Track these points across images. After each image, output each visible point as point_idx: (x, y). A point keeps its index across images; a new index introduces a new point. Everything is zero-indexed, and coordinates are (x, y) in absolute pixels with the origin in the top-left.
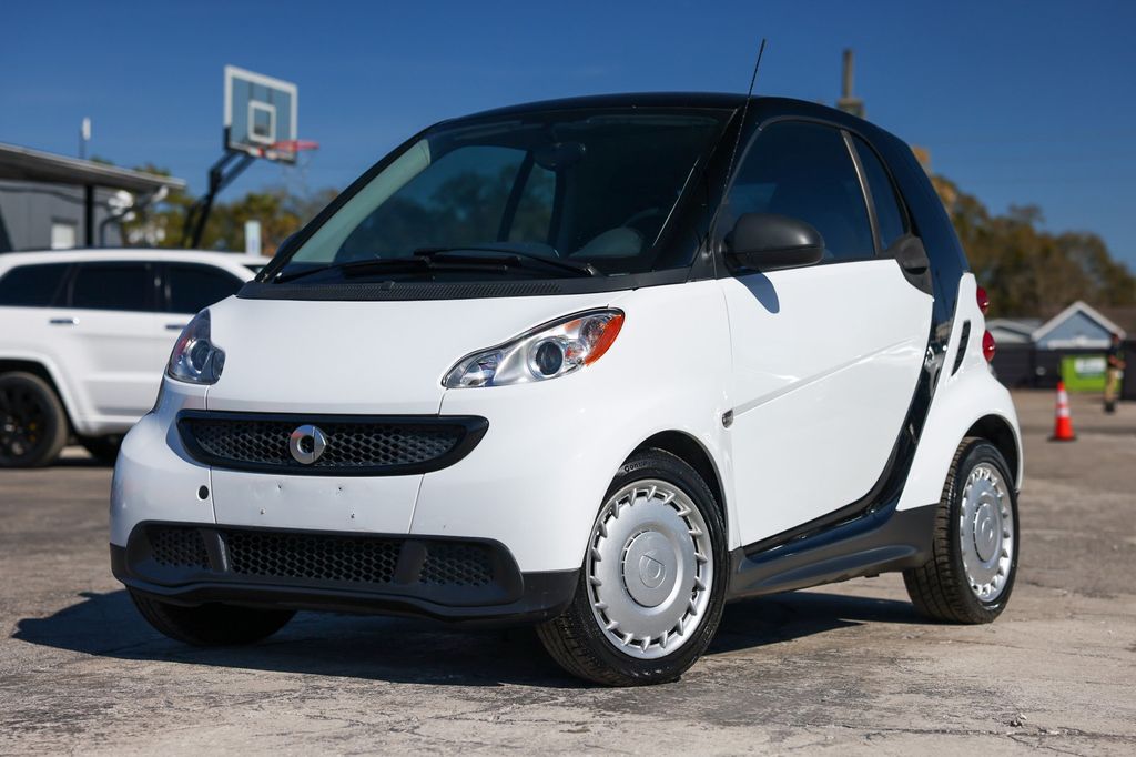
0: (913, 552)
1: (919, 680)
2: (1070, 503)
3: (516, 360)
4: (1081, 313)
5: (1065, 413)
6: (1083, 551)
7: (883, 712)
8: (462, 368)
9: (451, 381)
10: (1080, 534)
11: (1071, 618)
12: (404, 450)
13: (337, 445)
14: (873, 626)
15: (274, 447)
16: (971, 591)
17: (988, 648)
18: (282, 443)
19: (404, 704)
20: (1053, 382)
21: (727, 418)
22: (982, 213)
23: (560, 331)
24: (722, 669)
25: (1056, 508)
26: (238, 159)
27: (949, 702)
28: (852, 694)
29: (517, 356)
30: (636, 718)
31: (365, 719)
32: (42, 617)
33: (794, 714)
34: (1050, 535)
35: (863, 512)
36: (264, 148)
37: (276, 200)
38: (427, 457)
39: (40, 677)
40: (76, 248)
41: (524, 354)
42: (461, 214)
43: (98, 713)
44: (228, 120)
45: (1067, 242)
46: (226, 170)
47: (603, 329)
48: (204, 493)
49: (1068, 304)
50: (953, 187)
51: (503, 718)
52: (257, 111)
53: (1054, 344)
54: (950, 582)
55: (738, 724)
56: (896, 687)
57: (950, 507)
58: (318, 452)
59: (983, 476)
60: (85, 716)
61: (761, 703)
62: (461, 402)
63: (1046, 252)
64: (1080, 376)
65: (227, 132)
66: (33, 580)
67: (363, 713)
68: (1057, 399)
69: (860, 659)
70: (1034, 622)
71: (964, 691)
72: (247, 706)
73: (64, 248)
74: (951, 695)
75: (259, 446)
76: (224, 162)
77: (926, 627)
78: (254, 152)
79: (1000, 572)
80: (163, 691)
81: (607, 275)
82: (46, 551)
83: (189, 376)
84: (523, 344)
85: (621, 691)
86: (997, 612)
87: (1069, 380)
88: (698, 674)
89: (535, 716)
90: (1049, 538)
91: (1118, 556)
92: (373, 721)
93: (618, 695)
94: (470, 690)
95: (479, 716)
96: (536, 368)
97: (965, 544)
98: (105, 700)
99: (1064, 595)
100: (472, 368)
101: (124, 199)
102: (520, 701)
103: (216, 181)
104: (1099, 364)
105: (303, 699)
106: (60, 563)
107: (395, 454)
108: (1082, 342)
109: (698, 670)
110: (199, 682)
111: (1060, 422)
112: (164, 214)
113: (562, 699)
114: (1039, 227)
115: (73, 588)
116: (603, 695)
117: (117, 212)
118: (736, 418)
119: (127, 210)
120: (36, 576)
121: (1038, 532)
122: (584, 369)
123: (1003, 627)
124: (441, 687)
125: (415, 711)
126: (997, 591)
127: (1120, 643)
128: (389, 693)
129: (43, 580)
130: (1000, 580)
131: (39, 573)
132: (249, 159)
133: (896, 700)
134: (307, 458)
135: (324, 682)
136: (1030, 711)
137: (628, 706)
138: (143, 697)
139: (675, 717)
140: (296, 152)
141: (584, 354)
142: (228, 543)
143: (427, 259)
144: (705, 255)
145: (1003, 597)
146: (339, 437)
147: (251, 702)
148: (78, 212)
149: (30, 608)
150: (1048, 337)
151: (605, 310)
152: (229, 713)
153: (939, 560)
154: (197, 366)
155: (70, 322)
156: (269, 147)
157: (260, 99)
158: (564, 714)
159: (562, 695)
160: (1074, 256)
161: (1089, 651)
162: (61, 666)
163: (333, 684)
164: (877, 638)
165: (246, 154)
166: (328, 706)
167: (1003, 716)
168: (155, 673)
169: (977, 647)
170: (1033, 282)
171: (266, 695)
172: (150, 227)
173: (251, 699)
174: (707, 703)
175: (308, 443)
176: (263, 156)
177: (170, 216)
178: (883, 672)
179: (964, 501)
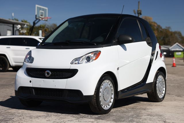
0: (149, 90)
1: (149, 113)
2: (175, 79)
3: (83, 60)
4: (177, 45)
5: (174, 62)
6: (177, 88)
7: (143, 120)
8: (74, 61)
9: (72, 63)
10: (176, 85)
11: (175, 101)
12: (64, 75)
13: (53, 74)
14: (142, 102)
15: (42, 74)
16: (158, 97)
17: (161, 107)
18: (44, 73)
19: (63, 118)
20: (173, 56)
21: (118, 69)
22: (161, 28)
23: (90, 55)
24: (116, 111)
25: (173, 80)
26: (38, 20)
27: (154, 117)
28: (138, 116)
29: (83, 58)
30: (102, 121)
31: (56, 121)
32: (3, 101)
33: (128, 120)
34: (172, 85)
35: (141, 84)
36: (42, 18)
37: (45, 26)
38: (68, 76)
39: (2, 113)
40: (11, 35)
41: (84, 58)
42: (75, 28)
43: (12, 120)
44: (36, 14)
45: (175, 33)
46: (36, 22)
47: (97, 54)
48: (30, 82)
49: (175, 43)
50: (156, 23)
51: (80, 121)
52: (41, 12)
53: (173, 50)
54: (155, 95)
55: (119, 122)
56: (145, 115)
57: (155, 83)
58: (50, 75)
59: (160, 77)
60: (9, 121)
61: (123, 118)
62: (73, 67)
63: (172, 34)
64: (177, 55)
65: (36, 16)
66: (2, 94)
67: (56, 120)
68: (173, 60)
69: (139, 109)
70: (169, 102)
71: (157, 115)
72: (36, 118)
73: (9, 35)
74: (155, 116)
75: (40, 74)
76: (36, 21)
77: (151, 103)
78: (41, 19)
79: (163, 93)
80: (23, 115)
81: (98, 45)
82: (4, 88)
83: (28, 62)
84: (84, 57)
85: (99, 115)
86: (163, 100)
87: (175, 56)
88: (112, 112)
89: (85, 121)
90: (171, 85)
91: (183, 89)
92: (58, 121)
93: (99, 116)
94: (74, 115)
95: (76, 120)
96: (86, 61)
97: (157, 89)
98: (13, 117)
99: (174, 96)
100: (75, 61)
101: (19, 26)
102: (82, 117)
103: (34, 23)
104: (180, 53)
105: (46, 117)
106: (7, 90)
107: (63, 75)
108: (177, 49)
109: (112, 111)
110: (29, 114)
111: (174, 64)
112: (26, 28)
113: (89, 117)
114: (170, 30)
115: (9, 95)
116: (96, 116)
117: (18, 29)
118: (119, 69)
119: (20, 28)
120: (3, 93)
121: (169, 84)
122: (94, 61)
123: (163, 103)
124: (69, 115)
125: (65, 119)
126: (162, 97)
127: (183, 106)
128: (60, 116)
129: (4, 93)
130: (163, 95)
131: (3, 92)
132: (40, 20)
133: (145, 117)
134: (48, 76)
135: (50, 114)
136: (168, 119)
137: (100, 118)
138: (19, 117)
139: (108, 121)
140: (47, 19)
141: (94, 59)
142: (34, 90)
143: (68, 42)
144: (114, 41)
145: (163, 98)
146: (53, 73)
147: (37, 118)
148: (12, 28)
149: (1, 99)
150: (172, 48)
151: (98, 51)
152: (34, 120)
153: (153, 91)
154: (29, 60)
155: (10, 48)
156: (43, 18)
157: (42, 10)
158: (90, 120)
159: (89, 116)
160: (176, 35)
161: (178, 107)
162: (6, 110)
163: (51, 114)
164: (142, 105)
165: (39, 19)
166: (50, 118)
167: (163, 120)
168: (22, 112)
169: (159, 107)
170: (169, 39)
171: (40, 116)
172: (24, 30)
173: (38, 117)
174: (114, 118)
175: (48, 73)
176: (42, 20)
177: (27, 28)
178: (143, 111)
179: (157, 81)
